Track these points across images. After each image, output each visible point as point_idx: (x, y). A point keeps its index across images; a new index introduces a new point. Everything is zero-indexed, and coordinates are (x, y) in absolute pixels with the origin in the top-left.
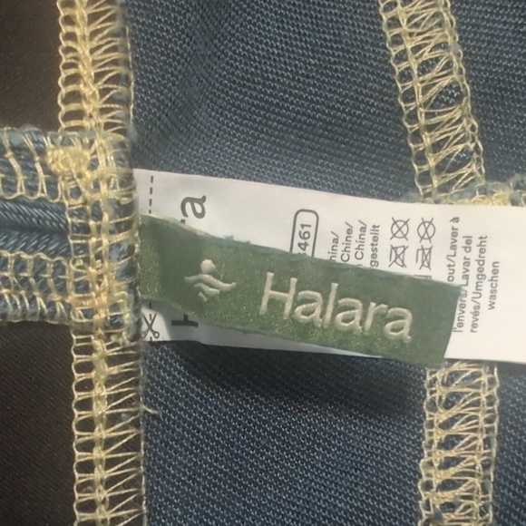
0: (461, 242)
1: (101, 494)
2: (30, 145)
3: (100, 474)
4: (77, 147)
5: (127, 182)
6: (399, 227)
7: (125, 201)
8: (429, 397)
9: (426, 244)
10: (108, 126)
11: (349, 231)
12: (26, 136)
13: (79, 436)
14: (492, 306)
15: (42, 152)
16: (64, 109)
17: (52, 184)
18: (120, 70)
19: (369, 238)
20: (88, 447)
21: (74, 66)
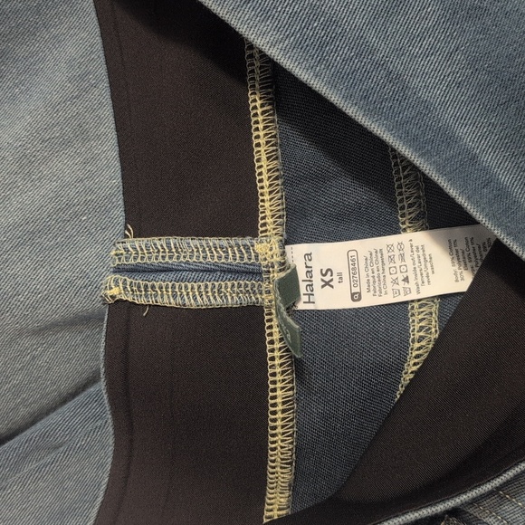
0: (415, 249)
1: (278, 370)
2: (249, 244)
3: (277, 362)
4: (265, 244)
5: (283, 254)
6: (390, 247)
7: (283, 261)
8: (412, 337)
9: (402, 252)
10: (276, 234)
11: (371, 254)
12: (247, 241)
13: (269, 347)
14: (433, 272)
15: (253, 246)
16: (261, 229)
17: (257, 257)
18: (281, 213)
19: (379, 255)
20: (272, 351)
21: (264, 212)
